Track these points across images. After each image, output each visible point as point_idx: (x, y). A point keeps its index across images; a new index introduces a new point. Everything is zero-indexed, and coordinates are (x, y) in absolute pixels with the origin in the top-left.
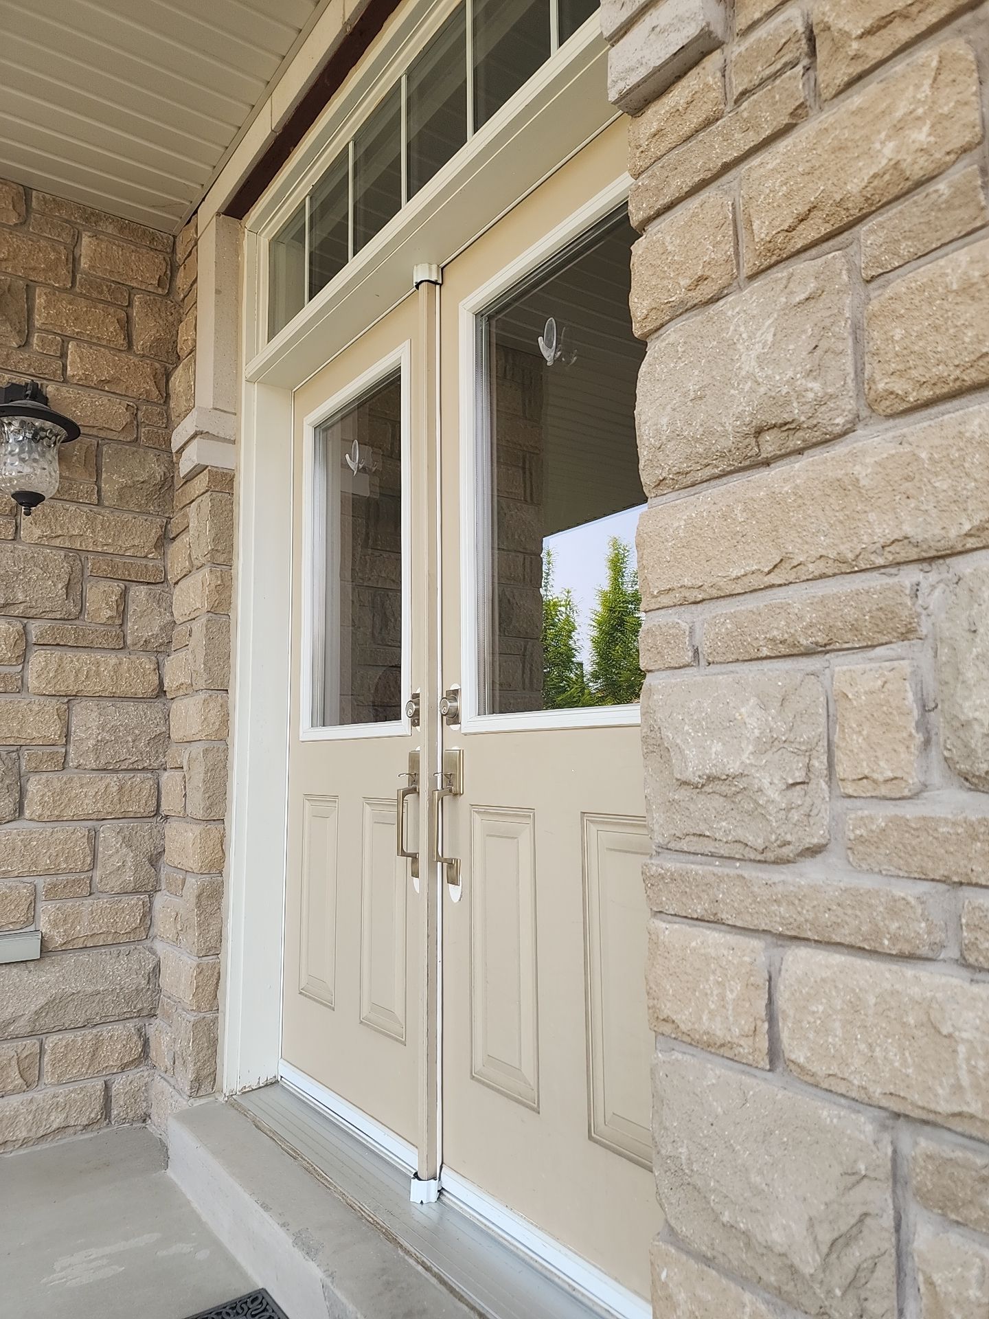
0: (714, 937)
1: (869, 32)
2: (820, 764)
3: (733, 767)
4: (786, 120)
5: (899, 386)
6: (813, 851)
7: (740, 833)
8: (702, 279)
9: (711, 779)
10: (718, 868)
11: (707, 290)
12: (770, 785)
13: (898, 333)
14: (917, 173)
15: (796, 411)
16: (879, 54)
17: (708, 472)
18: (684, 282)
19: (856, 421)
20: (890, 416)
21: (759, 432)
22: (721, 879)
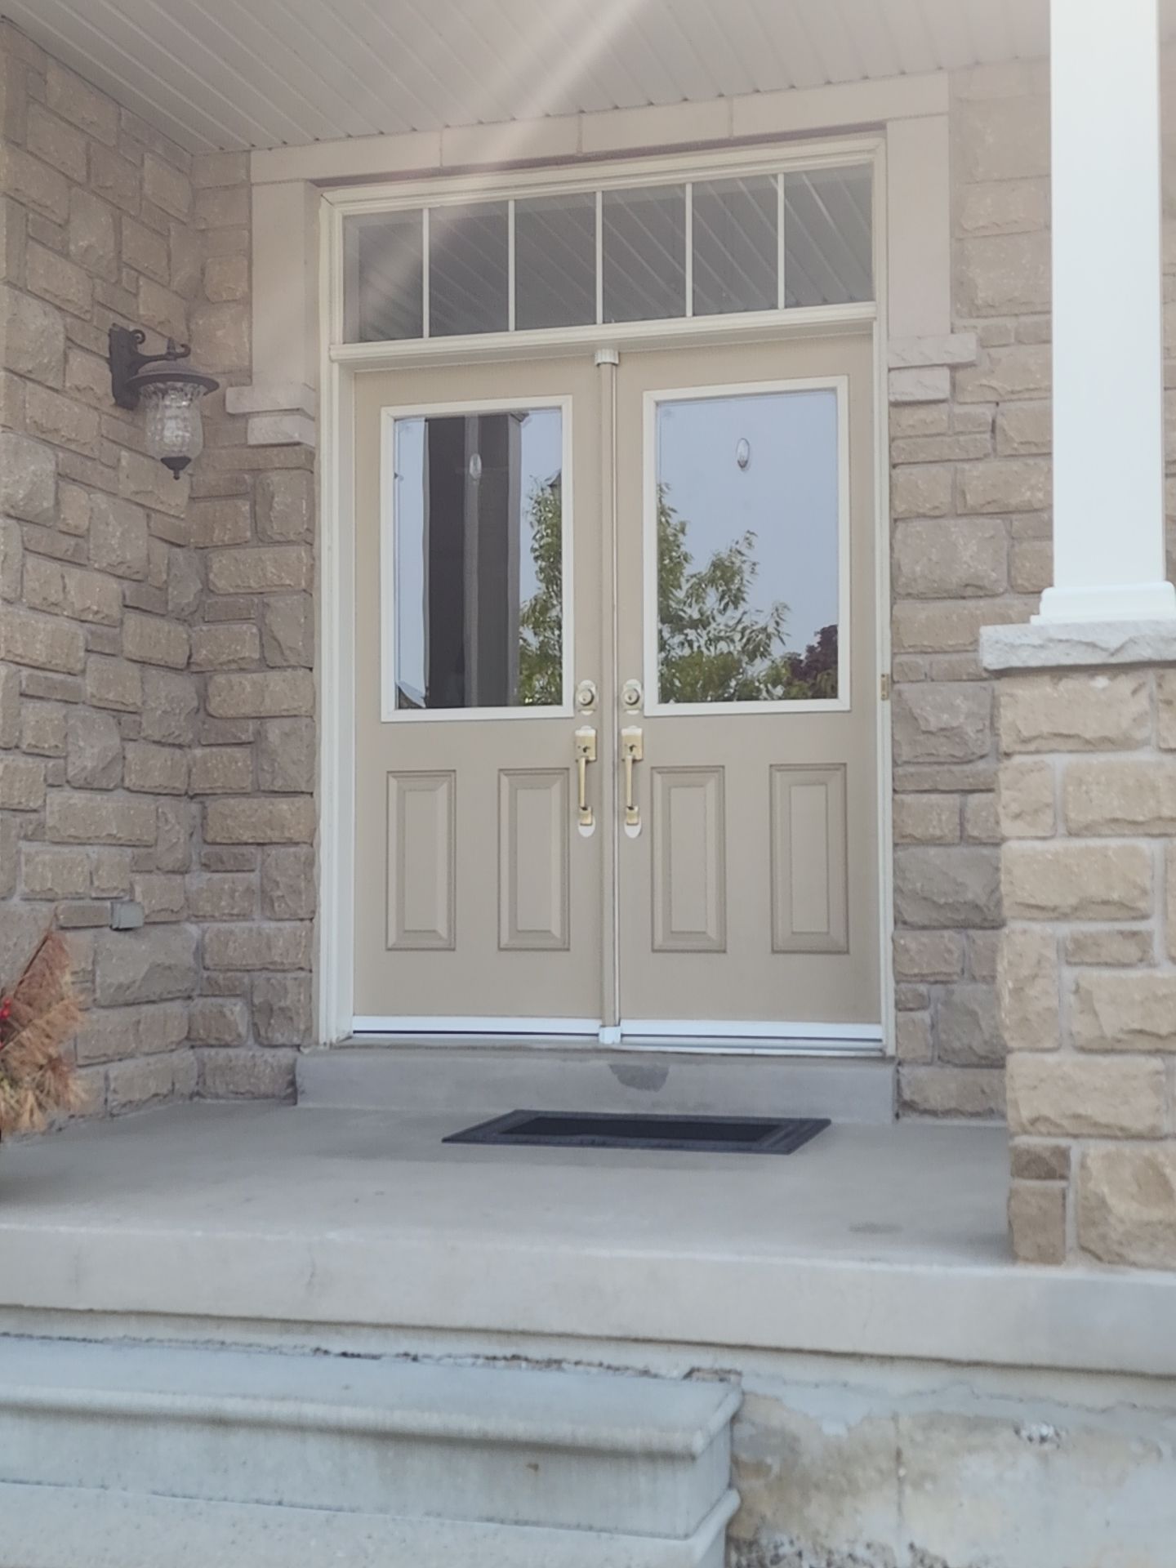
0: (934, 797)
1: (1022, 443)
2: (987, 723)
3: (955, 724)
4: (982, 456)
5: (1026, 584)
6: (982, 757)
7: (952, 752)
8: (937, 508)
9: (942, 729)
10: (937, 768)
11: (937, 513)
12: (970, 731)
13: (1028, 565)
14: (1036, 507)
15: (986, 583)
16: (1023, 452)
17: (936, 595)
18: (928, 506)
19: (1006, 591)
20: (1019, 593)
21: (967, 585)
22: (938, 772)
